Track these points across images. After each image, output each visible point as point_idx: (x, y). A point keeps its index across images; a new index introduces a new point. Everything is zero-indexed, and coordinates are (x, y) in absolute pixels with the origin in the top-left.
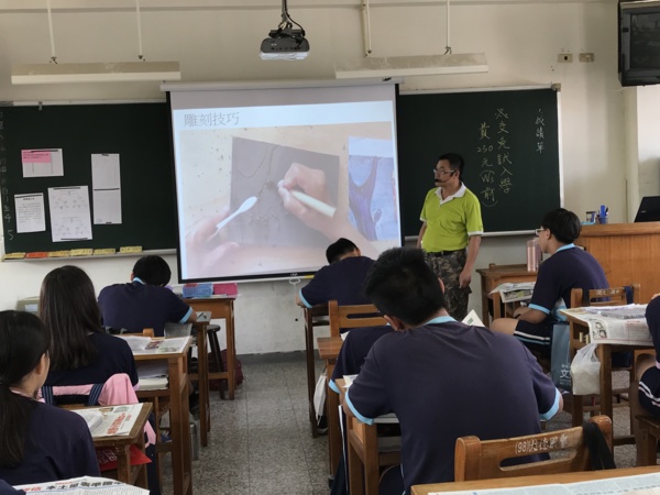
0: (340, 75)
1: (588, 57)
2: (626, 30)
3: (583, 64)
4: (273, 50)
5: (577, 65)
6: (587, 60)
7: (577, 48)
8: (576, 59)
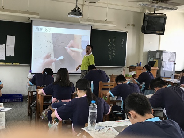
0: (81, 22)
1: (133, 25)
2: (146, 20)
3: (132, 27)
4: (74, 15)
5: (131, 27)
6: (133, 26)
7: (131, 23)
8: (131, 25)
